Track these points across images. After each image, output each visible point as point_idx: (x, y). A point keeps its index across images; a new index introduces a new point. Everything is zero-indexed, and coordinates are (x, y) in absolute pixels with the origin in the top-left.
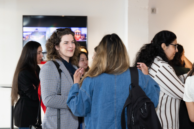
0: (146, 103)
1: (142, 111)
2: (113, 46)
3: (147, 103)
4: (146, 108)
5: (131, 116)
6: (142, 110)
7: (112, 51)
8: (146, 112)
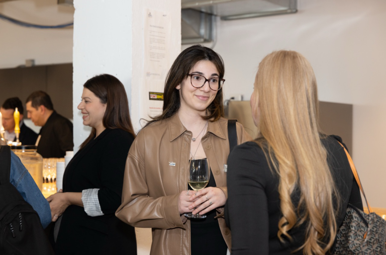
0: (22, 213)
3: (25, 214)
4: (21, 222)
6: (12, 227)
8: (20, 231)
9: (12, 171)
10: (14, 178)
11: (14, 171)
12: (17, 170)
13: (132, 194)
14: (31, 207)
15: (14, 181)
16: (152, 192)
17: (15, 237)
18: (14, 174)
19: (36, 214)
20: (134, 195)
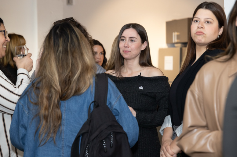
0: (113, 132)
1: (105, 145)
2: (61, 41)
3: (116, 134)
4: (112, 140)
5: (85, 152)
6: (104, 143)
7: (61, 48)
8: (111, 147)
9: (108, 95)
10: (111, 101)
11: (111, 95)
12: (113, 95)
13: (189, 125)
14: (121, 128)
15: (110, 103)
16: (210, 126)
17: (106, 152)
18: (111, 97)
19: (125, 134)
20: (191, 127)
